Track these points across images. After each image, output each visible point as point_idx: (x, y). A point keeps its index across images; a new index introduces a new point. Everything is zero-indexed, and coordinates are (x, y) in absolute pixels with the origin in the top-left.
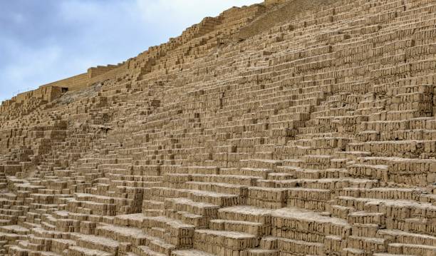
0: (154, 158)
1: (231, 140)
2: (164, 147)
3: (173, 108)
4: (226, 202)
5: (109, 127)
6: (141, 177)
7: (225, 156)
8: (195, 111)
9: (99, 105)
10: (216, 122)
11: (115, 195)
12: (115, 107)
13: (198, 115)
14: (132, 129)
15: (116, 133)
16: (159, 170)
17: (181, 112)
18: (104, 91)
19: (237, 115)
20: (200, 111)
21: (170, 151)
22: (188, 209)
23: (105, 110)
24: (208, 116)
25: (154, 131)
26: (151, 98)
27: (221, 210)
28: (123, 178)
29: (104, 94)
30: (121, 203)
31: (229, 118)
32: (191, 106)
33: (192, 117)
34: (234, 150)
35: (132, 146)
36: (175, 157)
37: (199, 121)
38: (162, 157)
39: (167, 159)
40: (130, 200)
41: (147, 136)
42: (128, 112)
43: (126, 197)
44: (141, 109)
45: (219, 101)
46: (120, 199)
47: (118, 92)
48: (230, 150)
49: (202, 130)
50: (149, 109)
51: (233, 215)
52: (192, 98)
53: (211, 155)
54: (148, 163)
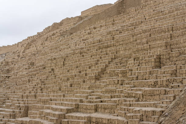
0: (33, 90)
1: (69, 81)
2: (37, 85)
3: (41, 66)
4: (69, 111)
5: (9, 76)
6: (27, 99)
7: (67, 89)
8: (51, 68)
9: (5, 65)
10: (62, 73)
11: (15, 109)
12: (12, 66)
13: (53, 70)
14: (21, 77)
15: (13, 79)
16: (35, 96)
17: (45, 68)
18: (6, 58)
19: (71, 69)
20: (54, 67)
21: (40, 87)
22: (51, 115)
23: (7, 68)
24: (58, 70)
25: (32, 78)
26: (30, 62)
27: (66, 115)
28: (18, 101)
29: (7, 60)
30: (18, 113)
31: (67, 71)
32: (49, 65)
33: (50, 70)
34: (71, 86)
35: (21, 85)
36: (43, 89)
37: (54, 72)
38: (37, 90)
39: (39, 91)
40: (22, 111)
41: (29, 80)
42: (19, 68)
43: (20, 109)
44: (25, 67)
45: (63, 63)
46: (17, 111)
47: (14, 58)
48: (69, 86)
49: (55, 77)
50: (29, 67)
51: (72, 117)
52: (50, 62)
53: (60, 88)
54: (30, 93)
